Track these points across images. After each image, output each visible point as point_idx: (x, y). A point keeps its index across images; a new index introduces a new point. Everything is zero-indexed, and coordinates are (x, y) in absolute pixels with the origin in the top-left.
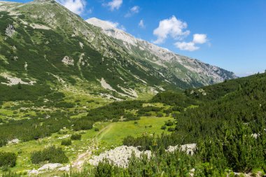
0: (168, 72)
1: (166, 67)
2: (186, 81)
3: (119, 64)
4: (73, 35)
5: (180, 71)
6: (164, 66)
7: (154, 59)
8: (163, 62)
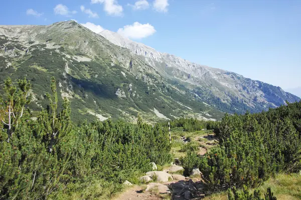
0: (204, 93)
1: (200, 86)
2: (226, 102)
3: (160, 91)
4: (112, 65)
5: (217, 90)
6: (198, 85)
7: (185, 77)
8: (196, 80)
